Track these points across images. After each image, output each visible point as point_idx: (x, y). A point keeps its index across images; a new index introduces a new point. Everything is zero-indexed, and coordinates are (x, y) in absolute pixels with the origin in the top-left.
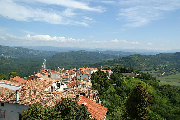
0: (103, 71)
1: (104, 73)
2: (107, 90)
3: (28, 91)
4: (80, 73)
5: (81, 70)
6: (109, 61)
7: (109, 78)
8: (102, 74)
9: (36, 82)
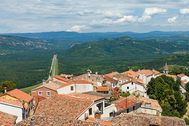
0: (170, 76)
1: (172, 79)
2: (184, 114)
3: (51, 121)
4: (127, 81)
5: (129, 75)
6: (179, 56)
7: (184, 91)
8: (170, 82)
9: (58, 100)
